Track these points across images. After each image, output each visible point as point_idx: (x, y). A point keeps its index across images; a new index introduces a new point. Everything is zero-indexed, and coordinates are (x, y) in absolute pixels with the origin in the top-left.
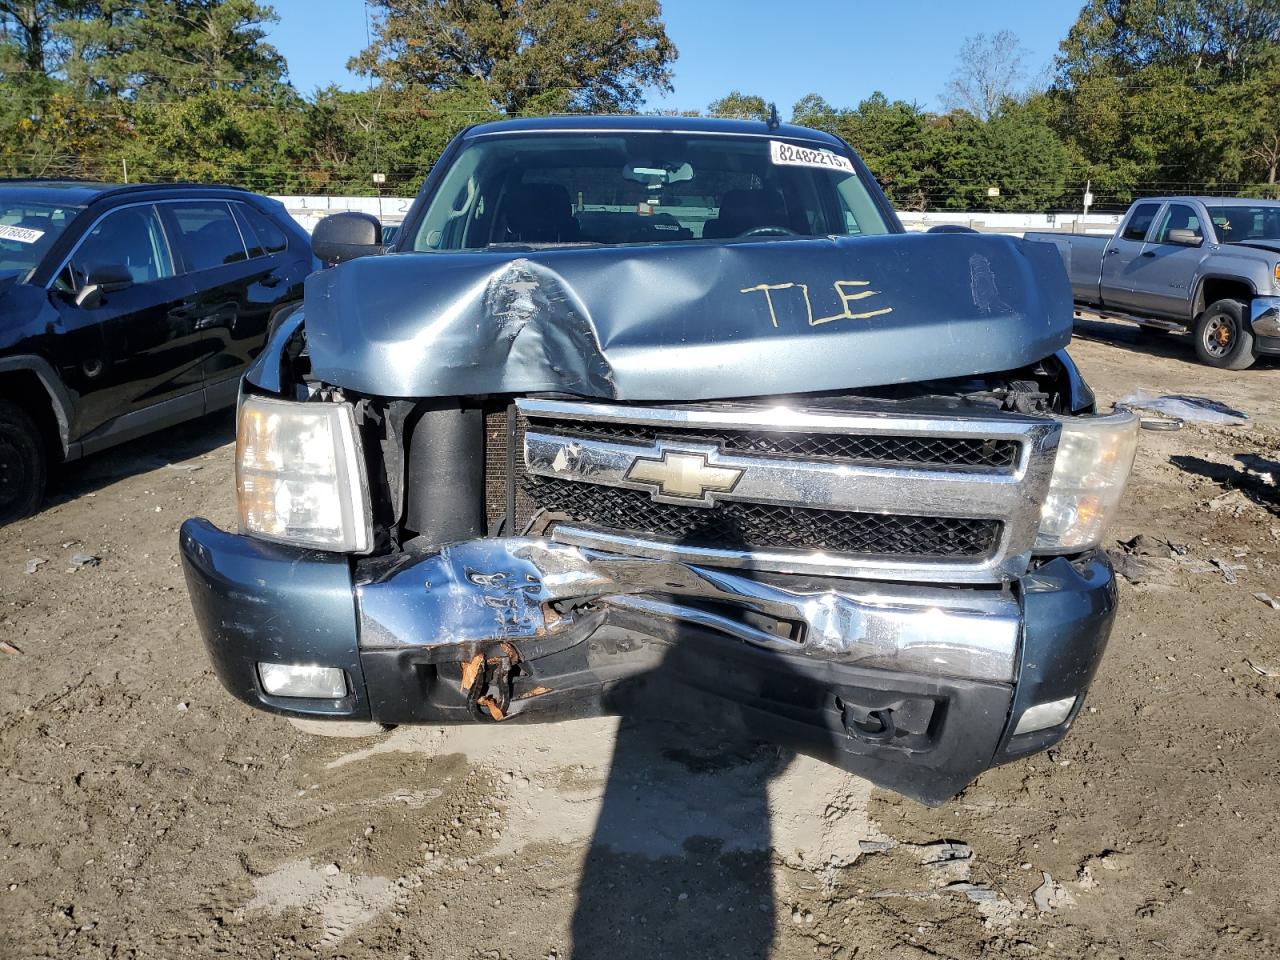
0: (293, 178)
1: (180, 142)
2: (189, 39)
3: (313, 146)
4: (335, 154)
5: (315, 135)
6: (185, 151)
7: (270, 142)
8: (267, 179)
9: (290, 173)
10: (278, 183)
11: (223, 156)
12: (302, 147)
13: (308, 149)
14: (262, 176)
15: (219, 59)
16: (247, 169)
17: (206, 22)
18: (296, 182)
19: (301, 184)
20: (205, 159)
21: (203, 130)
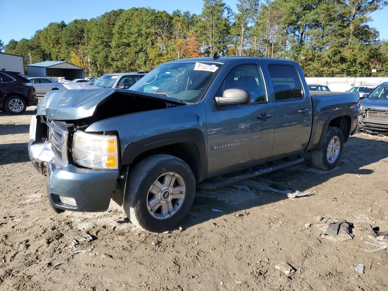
0: (360, 71)
1: (327, 62)
2: (343, 31)
3: (369, 61)
4: (377, 63)
5: (371, 57)
6: (328, 65)
7: (355, 61)
8: (351, 72)
9: (360, 70)
10: (355, 73)
11: (339, 66)
12: (365, 62)
13: (367, 62)
14: (350, 71)
15: (351, 35)
16: (345, 70)
17: (350, 25)
18: (361, 73)
19: (362, 73)
20: (333, 67)
21: (333, 58)
